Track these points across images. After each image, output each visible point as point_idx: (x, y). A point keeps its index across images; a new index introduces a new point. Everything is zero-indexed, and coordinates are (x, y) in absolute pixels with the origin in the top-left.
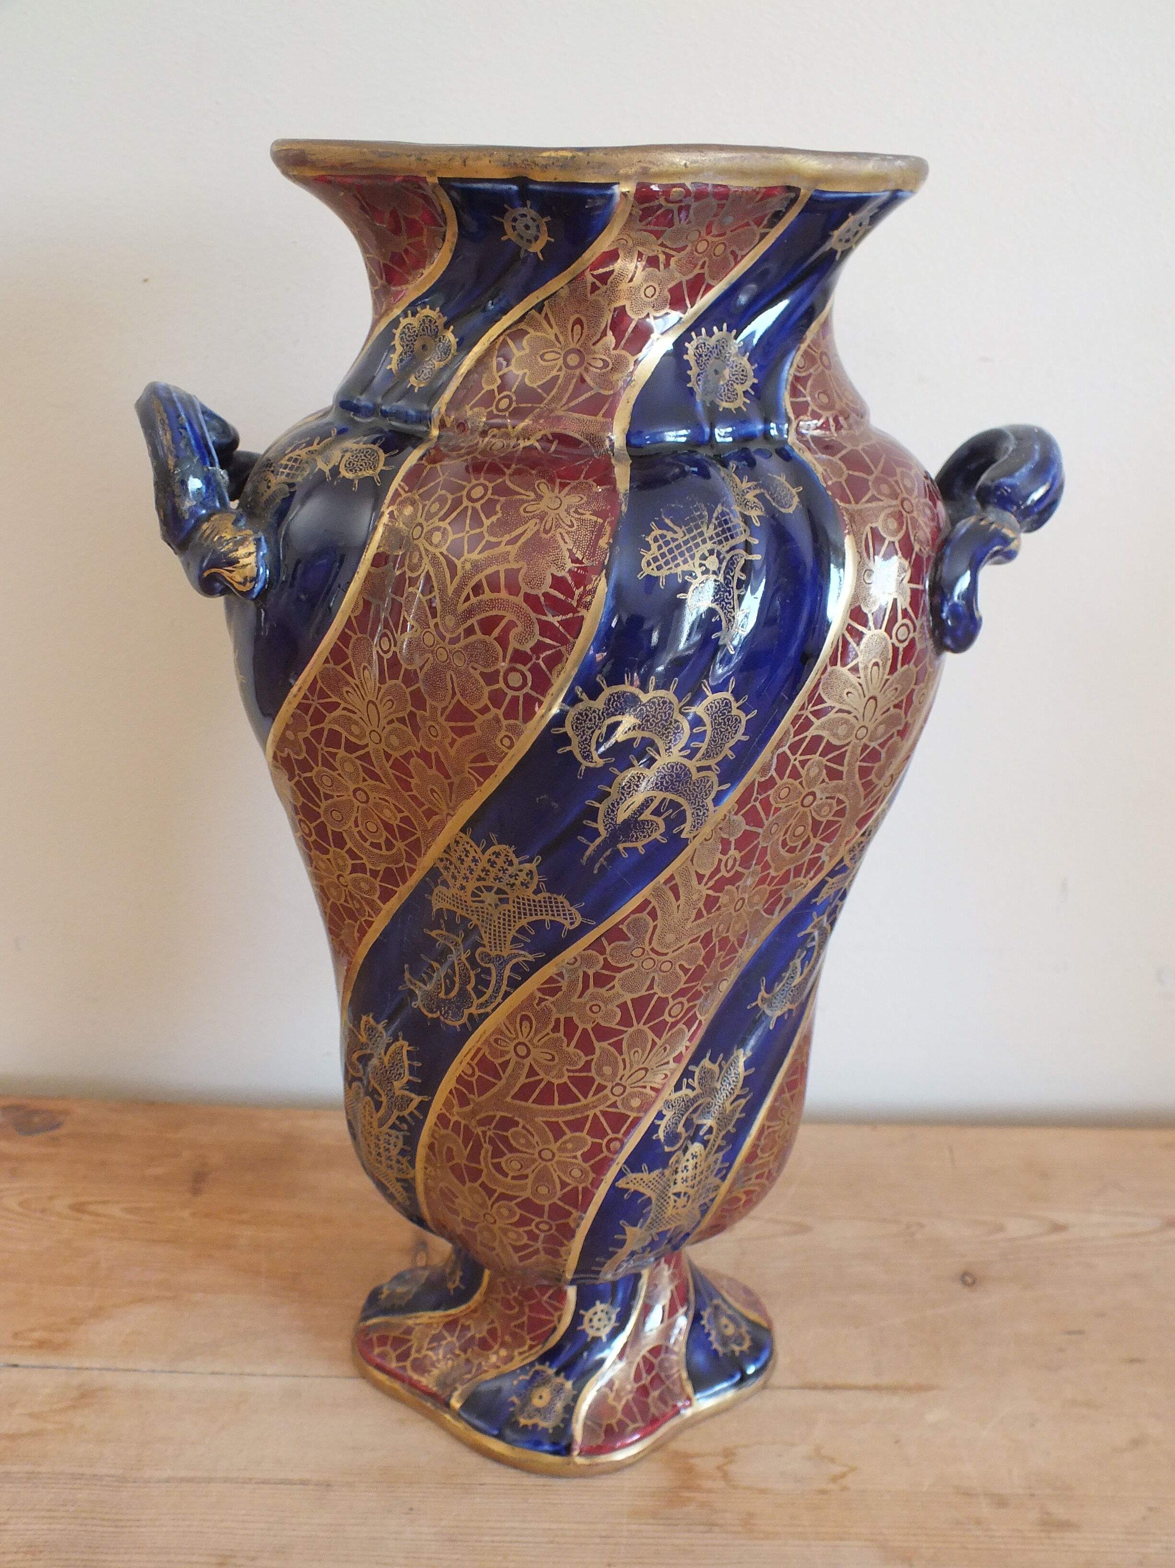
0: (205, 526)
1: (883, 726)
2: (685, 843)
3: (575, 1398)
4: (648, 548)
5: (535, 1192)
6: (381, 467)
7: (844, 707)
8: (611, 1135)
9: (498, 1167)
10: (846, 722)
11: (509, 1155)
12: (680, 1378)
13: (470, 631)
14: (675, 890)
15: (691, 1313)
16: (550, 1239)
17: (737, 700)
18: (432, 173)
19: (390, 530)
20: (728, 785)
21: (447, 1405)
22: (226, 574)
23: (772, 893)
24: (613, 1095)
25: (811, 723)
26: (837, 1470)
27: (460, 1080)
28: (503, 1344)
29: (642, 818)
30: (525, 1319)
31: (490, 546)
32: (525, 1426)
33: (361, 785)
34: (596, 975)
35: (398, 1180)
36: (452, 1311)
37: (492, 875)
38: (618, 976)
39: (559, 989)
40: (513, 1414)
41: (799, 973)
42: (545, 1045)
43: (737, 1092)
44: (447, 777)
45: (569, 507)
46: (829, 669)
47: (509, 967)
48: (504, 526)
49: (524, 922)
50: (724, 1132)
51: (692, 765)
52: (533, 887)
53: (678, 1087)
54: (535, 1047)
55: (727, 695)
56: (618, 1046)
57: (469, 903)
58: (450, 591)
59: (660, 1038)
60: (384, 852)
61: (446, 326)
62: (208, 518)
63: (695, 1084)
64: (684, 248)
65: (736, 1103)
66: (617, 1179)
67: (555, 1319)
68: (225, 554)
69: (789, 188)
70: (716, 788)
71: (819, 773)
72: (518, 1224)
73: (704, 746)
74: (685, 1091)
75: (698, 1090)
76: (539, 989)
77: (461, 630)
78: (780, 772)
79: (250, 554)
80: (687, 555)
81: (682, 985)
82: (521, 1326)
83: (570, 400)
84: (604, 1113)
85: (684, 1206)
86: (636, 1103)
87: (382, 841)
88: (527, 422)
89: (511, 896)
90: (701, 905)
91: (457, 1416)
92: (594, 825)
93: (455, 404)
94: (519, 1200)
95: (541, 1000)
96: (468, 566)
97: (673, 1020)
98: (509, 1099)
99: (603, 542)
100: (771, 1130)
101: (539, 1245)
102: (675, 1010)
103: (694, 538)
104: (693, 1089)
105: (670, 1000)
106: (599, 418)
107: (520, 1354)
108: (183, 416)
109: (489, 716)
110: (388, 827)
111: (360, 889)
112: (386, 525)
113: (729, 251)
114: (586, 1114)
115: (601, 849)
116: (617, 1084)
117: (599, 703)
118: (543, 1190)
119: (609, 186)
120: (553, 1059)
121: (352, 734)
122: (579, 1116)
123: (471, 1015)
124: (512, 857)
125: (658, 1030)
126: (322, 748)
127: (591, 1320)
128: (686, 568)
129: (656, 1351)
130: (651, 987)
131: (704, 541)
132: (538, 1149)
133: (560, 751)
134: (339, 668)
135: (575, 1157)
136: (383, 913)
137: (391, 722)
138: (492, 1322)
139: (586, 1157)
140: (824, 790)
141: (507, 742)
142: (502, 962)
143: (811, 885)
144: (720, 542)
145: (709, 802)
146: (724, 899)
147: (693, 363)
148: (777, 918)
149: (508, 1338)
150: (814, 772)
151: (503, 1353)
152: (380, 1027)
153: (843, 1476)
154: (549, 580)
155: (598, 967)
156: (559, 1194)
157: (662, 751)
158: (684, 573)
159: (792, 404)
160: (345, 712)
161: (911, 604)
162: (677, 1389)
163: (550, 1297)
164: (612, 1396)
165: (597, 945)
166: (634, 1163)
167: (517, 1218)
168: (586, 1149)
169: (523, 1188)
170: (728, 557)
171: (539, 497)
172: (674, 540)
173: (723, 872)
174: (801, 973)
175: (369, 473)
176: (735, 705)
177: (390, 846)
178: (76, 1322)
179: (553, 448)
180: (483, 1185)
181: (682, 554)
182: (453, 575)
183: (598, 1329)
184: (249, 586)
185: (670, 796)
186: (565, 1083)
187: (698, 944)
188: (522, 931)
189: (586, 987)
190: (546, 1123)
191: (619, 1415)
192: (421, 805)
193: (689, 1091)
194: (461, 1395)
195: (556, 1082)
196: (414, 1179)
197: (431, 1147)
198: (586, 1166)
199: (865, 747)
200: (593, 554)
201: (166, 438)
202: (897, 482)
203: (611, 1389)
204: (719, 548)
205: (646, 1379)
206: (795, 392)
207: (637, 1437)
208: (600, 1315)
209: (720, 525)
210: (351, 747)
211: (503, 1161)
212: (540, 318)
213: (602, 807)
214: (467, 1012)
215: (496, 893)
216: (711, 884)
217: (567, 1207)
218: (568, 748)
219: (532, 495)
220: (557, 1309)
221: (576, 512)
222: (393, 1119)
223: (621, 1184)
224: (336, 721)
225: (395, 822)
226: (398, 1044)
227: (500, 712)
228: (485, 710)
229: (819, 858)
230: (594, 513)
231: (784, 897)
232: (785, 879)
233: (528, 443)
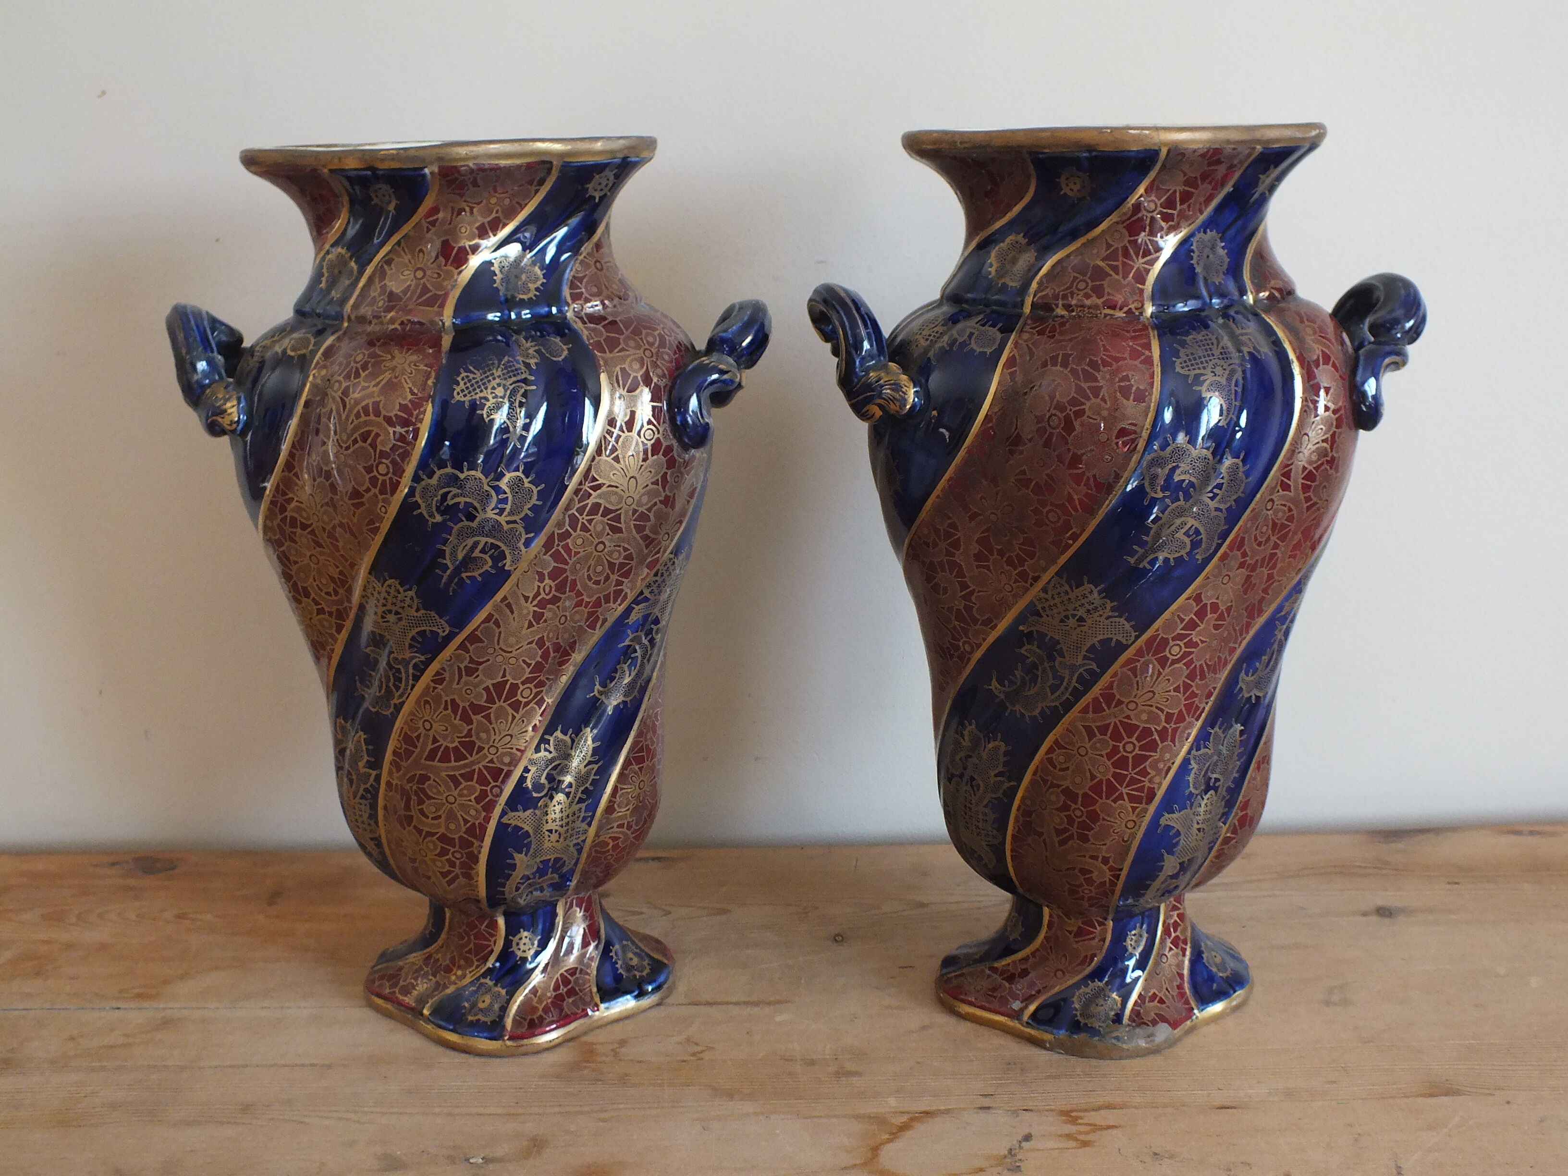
0: (208, 391)
1: (646, 497)
2: (508, 574)
3: (508, 1002)
4: (458, 384)
5: (447, 828)
6: (311, 347)
7: (612, 484)
8: (493, 784)
9: (422, 812)
10: (616, 493)
11: (427, 802)
12: (591, 991)
13: (355, 441)
14: (509, 606)
15: (601, 946)
16: (463, 865)
17: (527, 477)
18: (324, 166)
19: (314, 386)
20: (532, 535)
21: (422, 1014)
22: (220, 420)
23: (591, 614)
24: (490, 754)
25: (590, 495)
26: (699, 1049)
27: (395, 753)
28: (459, 967)
29: (474, 555)
30: (472, 946)
31: (364, 388)
32: (472, 1021)
33: (314, 552)
34: (466, 667)
35: (372, 839)
36: (428, 950)
37: (390, 601)
38: (481, 667)
39: (444, 679)
40: (464, 1015)
41: (627, 675)
42: (440, 721)
43: (588, 759)
44: (356, 538)
45: (411, 362)
46: (597, 458)
47: (411, 666)
48: (373, 375)
49: (413, 632)
50: (583, 788)
51: (502, 519)
52: (415, 607)
53: (537, 750)
54: (435, 722)
55: (520, 474)
56: (488, 717)
57: (382, 624)
58: (344, 417)
59: (518, 713)
60: (334, 598)
61: (351, 258)
62: (209, 386)
63: (552, 749)
64: (481, 202)
65: (590, 767)
66: (501, 817)
67: (492, 943)
68: (219, 407)
69: (544, 162)
70: (524, 536)
71: (604, 528)
72: (440, 855)
73: (508, 507)
74: (543, 753)
75: (554, 754)
76: (432, 681)
77: (350, 442)
78: (574, 526)
79: (233, 406)
80: (483, 387)
81: (527, 675)
82: (469, 952)
83: (419, 298)
84: (486, 767)
85: (558, 841)
86: (507, 760)
87: (331, 590)
88: (393, 314)
89: (404, 615)
90: (530, 617)
91: (428, 1020)
92: (445, 562)
93: (355, 306)
94: (438, 835)
95: (435, 688)
96: (352, 401)
97: (526, 700)
98: (423, 761)
99: (430, 382)
100: (624, 791)
101: (457, 870)
102: (524, 694)
103: (488, 377)
104: (550, 752)
105: (520, 685)
106: (436, 309)
107: (470, 972)
108: (193, 322)
109: (371, 494)
110: (333, 579)
111: (324, 626)
112: (311, 383)
113: (514, 202)
114: (473, 768)
115: (451, 578)
116: (492, 746)
117: (434, 481)
118: (452, 826)
119: (422, 169)
120: (447, 730)
121: (302, 517)
122: (468, 770)
123: (395, 704)
124: (399, 587)
125: (516, 706)
126: (288, 530)
127: (518, 944)
128: (482, 395)
129: (573, 971)
130: (504, 676)
131: (494, 379)
132: (445, 795)
133: (415, 513)
134: (291, 475)
135: (470, 800)
136: (339, 641)
137: (322, 506)
138: (453, 952)
139: (478, 800)
140: (610, 541)
141: (383, 510)
142: (405, 662)
143: (621, 609)
144: (506, 379)
145: (521, 545)
146: (548, 615)
147: (497, 272)
148: (597, 634)
149: (462, 962)
150: (599, 528)
151: (459, 973)
152: (348, 725)
153: (702, 1052)
154: (397, 407)
155: (466, 663)
156: (464, 829)
157: (480, 510)
158: (481, 398)
159: (571, 294)
160: (297, 504)
161: (653, 416)
162: (587, 999)
163: (486, 927)
164: (535, 1000)
165: (462, 646)
166: (513, 803)
167: (438, 851)
168: (476, 794)
169: (439, 826)
170: (511, 387)
171: (393, 357)
172: (474, 378)
173: (543, 595)
174: (630, 675)
175: (303, 351)
176: (526, 481)
177: (336, 593)
178: (167, 982)
179: (408, 328)
180: (415, 827)
181: (479, 387)
182: (344, 407)
183: (524, 951)
184: (234, 426)
185: (491, 540)
186: (457, 746)
187: (534, 645)
188: (413, 639)
189: (460, 677)
190: (448, 776)
191: (540, 1012)
192: (347, 560)
193: (547, 753)
194: (431, 1007)
195: (451, 746)
196: (380, 836)
197: (385, 808)
198: (479, 807)
199: (635, 511)
200: (424, 390)
201: (181, 336)
202: (641, 339)
203: (535, 996)
204: (504, 382)
205: (563, 990)
206: (572, 286)
207: (554, 1026)
208: (524, 940)
209: (505, 368)
210: (304, 527)
211: (424, 806)
212: (399, 249)
213: (448, 549)
214: (392, 702)
215: (395, 614)
216: (535, 602)
217: (470, 839)
218: (420, 511)
219: (389, 357)
220: (492, 936)
221: (415, 365)
222: (361, 791)
223: (505, 820)
224: (292, 510)
225: (336, 576)
226: (358, 735)
227: (377, 491)
228: (368, 490)
229: (622, 590)
230: (426, 366)
231: (601, 618)
232: (598, 604)
233: (393, 327)
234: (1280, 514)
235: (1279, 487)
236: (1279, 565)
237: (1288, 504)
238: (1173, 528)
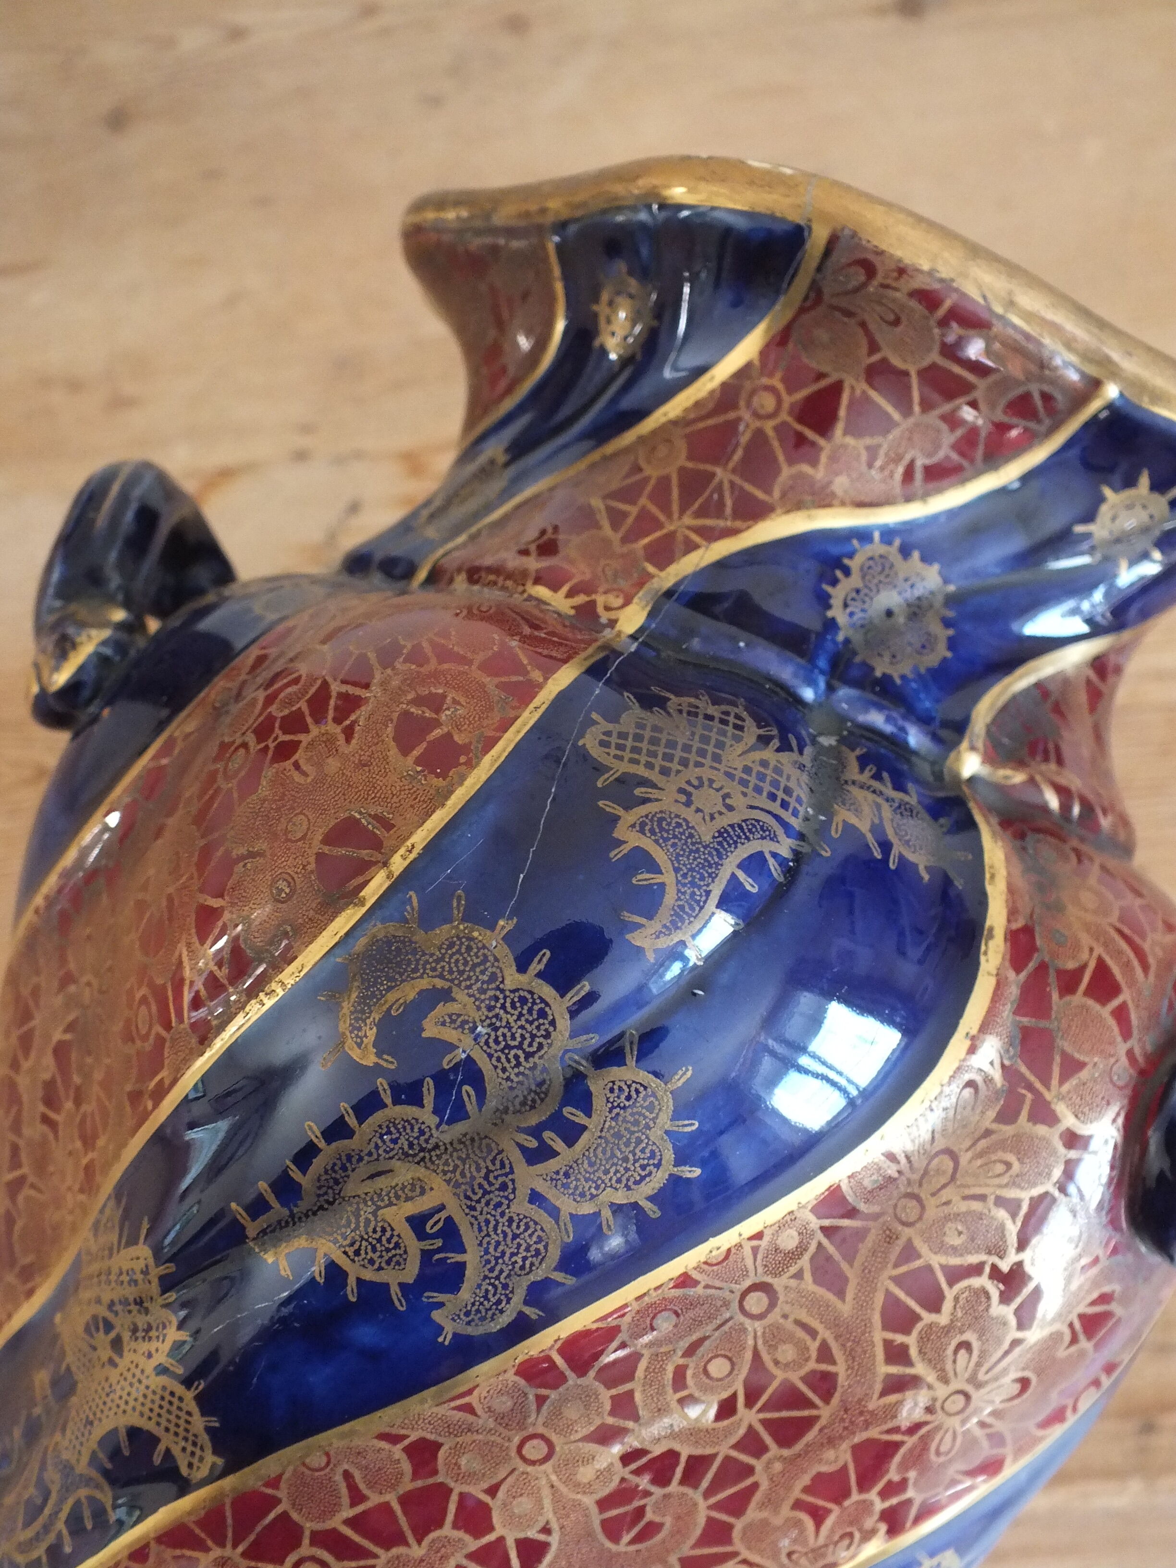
17: (673, 1114)
29: (386, 1222)
51: (527, 1177)
55: (661, 1089)
70: (545, 1265)
73: (567, 1158)
145: (519, 1282)
157: (488, 1109)
176: (664, 1119)
234: (787, 1353)
235: (805, 1262)
236: (753, 1513)
237: (824, 1333)
238: (382, 1183)
